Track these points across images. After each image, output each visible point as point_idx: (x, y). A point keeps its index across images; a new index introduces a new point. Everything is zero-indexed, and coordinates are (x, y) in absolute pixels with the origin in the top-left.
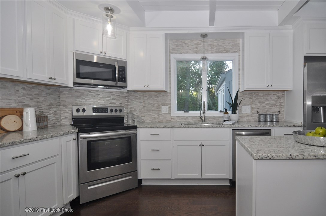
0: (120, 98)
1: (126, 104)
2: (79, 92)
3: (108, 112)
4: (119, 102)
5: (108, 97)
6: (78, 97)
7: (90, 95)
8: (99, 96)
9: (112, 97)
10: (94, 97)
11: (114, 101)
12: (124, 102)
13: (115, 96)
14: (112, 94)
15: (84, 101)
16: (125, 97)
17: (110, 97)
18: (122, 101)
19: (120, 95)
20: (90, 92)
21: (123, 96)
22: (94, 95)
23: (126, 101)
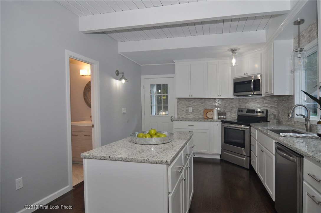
0: (270, 102)
1: (276, 107)
2: (247, 100)
3: (254, 113)
4: (270, 105)
5: (262, 102)
6: (246, 103)
7: (252, 101)
8: (257, 102)
9: (265, 102)
10: (254, 103)
11: (266, 105)
12: (274, 105)
13: (267, 101)
14: (265, 100)
15: (249, 105)
16: (275, 101)
17: (263, 102)
18: (273, 105)
19: (271, 100)
20: (252, 99)
21: (273, 100)
22: (254, 101)
23: (276, 105)
